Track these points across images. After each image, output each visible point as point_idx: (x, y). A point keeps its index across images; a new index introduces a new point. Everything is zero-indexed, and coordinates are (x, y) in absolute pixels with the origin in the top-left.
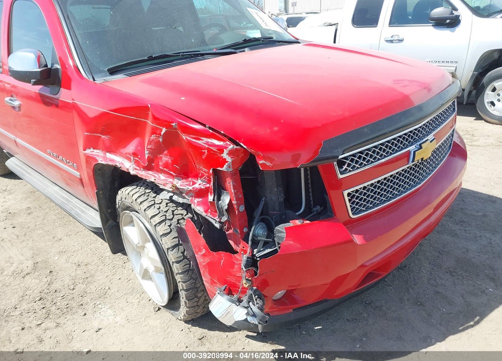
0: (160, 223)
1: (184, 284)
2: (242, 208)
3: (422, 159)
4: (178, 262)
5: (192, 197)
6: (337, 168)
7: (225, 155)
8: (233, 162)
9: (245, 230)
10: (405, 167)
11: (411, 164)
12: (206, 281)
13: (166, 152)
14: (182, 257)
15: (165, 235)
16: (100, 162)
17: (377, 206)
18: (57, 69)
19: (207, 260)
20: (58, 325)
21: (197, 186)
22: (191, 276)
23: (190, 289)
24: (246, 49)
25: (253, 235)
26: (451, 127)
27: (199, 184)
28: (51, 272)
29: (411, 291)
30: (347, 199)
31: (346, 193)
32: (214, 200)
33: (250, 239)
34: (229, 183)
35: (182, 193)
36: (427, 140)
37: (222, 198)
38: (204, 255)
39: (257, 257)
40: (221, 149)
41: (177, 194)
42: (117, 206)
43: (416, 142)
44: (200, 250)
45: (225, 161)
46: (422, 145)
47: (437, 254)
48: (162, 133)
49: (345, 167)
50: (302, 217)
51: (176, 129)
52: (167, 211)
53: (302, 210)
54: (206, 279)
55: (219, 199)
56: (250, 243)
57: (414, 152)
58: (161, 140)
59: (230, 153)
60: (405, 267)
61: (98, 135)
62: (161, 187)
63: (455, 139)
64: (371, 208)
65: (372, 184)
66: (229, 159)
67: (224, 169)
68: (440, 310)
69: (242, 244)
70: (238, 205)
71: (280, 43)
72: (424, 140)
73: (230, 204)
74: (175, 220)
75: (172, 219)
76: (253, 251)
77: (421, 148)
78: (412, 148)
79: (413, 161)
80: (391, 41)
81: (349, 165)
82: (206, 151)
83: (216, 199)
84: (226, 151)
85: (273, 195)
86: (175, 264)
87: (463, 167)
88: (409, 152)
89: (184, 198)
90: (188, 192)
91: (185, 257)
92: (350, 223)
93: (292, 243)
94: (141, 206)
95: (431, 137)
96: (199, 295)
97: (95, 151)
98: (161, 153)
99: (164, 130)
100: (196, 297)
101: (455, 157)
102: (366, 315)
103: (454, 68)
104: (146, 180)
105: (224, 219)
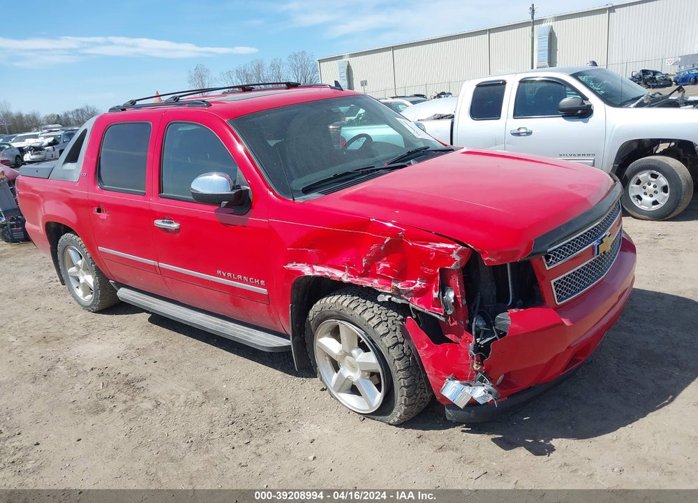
0: (378, 324)
1: (406, 381)
2: (465, 302)
3: (604, 252)
4: (399, 359)
5: (412, 297)
6: (544, 260)
7: (454, 255)
8: (461, 261)
9: (467, 322)
10: (591, 260)
11: (595, 257)
12: (430, 374)
13: (385, 259)
14: (403, 355)
15: (385, 334)
16: (306, 274)
17: (574, 295)
18: (248, 190)
19: (431, 354)
20: (268, 442)
21: (417, 285)
22: (411, 372)
23: (411, 385)
24: (412, 161)
25: (476, 326)
26: (618, 225)
27: (419, 284)
28: (227, 399)
29: (604, 381)
30: (553, 287)
31: (552, 282)
32: (439, 296)
33: (473, 329)
34: (456, 281)
35: (400, 294)
36: (606, 235)
37: (446, 294)
38: (427, 349)
39: (481, 345)
40: (451, 251)
41: (395, 296)
42: (310, 319)
43: (597, 237)
44: (423, 345)
45: (454, 260)
46: (603, 240)
47: (619, 349)
48: (385, 242)
49: (551, 260)
50: (513, 306)
51: (401, 237)
52: (381, 314)
53: (510, 303)
54: (430, 372)
55: (443, 295)
56: (474, 333)
57: (598, 246)
58: (382, 248)
59: (458, 254)
60: (592, 362)
61: (305, 249)
62: (380, 290)
63: (623, 235)
64: (570, 296)
65: (560, 280)
66: (458, 259)
67: (453, 266)
68: (635, 394)
69: (465, 335)
70: (462, 298)
71: (438, 152)
72: (603, 235)
73: (455, 298)
74: (390, 321)
75: (387, 321)
76: (476, 341)
77: (602, 242)
78: (595, 243)
79: (598, 254)
80: (518, 134)
81: (553, 258)
82: (434, 253)
83: (441, 295)
84: (455, 252)
85: (487, 289)
86: (396, 362)
87: (634, 260)
88: (593, 247)
89: (402, 298)
90: (407, 293)
91: (405, 355)
92: (557, 308)
93: (516, 326)
94: (356, 311)
95: (607, 233)
96: (417, 392)
97: (298, 265)
98: (380, 259)
99: (388, 239)
100: (415, 393)
101: (626, 251)
102: (567, 405)
103: (592, 161)
104: (362, 286)
105: (450, 312)
